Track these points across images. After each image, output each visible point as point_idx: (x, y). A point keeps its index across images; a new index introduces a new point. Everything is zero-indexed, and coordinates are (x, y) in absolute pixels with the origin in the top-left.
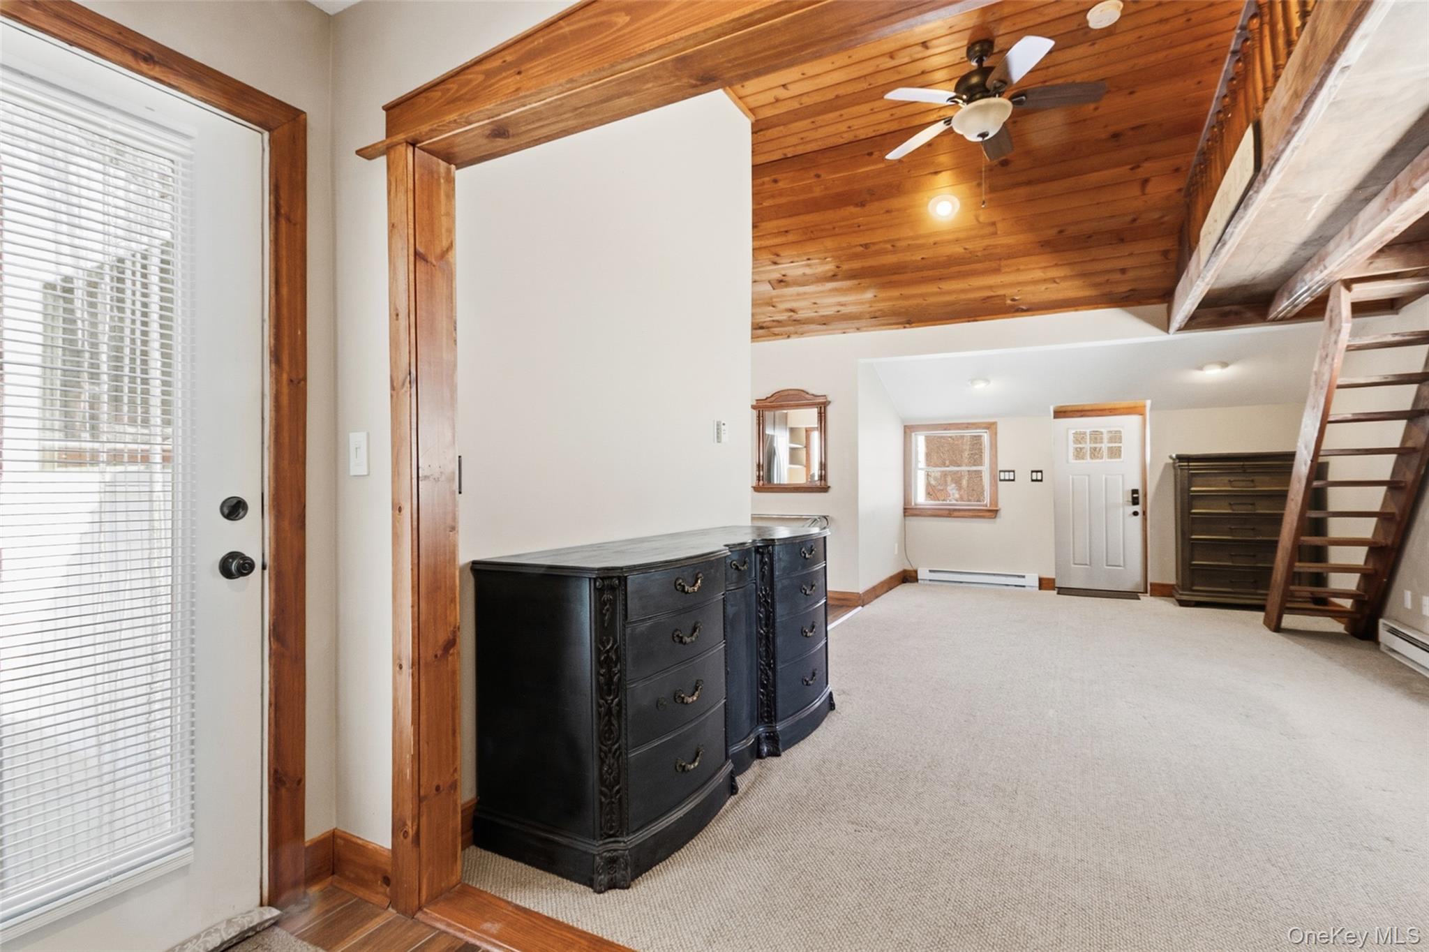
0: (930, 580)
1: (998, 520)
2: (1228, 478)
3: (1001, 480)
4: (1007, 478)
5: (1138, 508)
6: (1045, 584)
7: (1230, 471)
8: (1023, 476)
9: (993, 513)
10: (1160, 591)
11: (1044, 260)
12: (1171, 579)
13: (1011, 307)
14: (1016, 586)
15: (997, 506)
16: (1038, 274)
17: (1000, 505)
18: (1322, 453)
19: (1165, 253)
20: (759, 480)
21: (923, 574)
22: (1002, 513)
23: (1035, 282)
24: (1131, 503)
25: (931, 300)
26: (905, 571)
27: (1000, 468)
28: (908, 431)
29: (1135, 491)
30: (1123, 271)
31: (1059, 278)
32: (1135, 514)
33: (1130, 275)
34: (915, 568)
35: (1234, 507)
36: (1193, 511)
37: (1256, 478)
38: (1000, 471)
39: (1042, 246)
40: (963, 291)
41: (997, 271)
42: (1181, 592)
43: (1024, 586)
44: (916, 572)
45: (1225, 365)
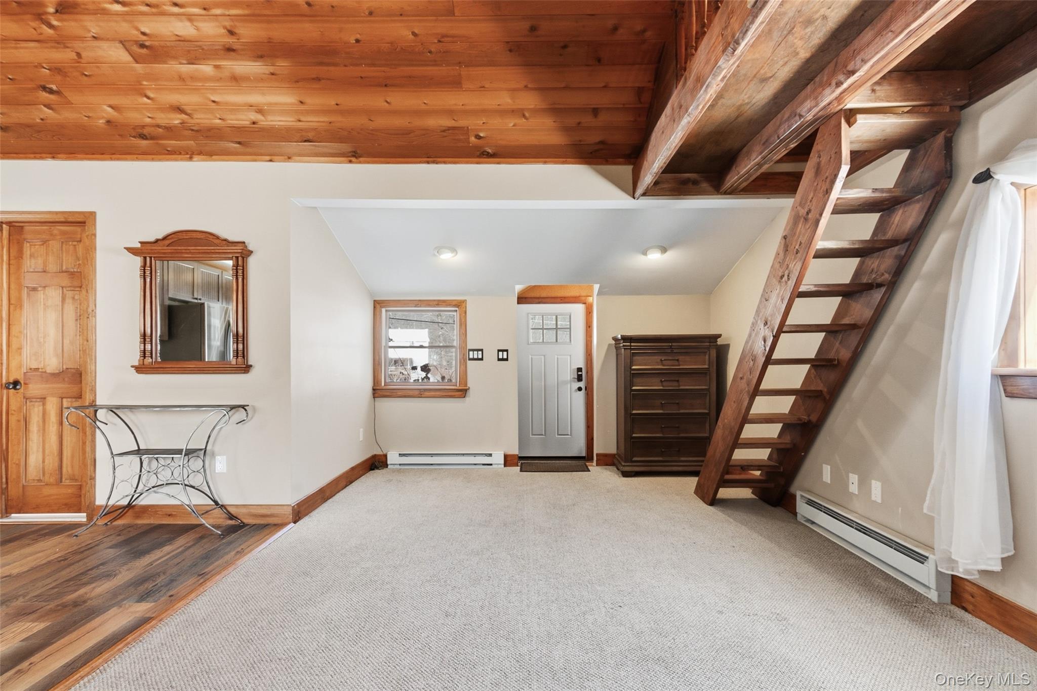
0: (400, 465)
1: (467, 399)
2: (660, 358)
3: (470, 359)
4: (476, 357)
5: (582, 384)
6: (509, 461)
7: (661, 352)
8: (490, 355)
9: (462, 392)
10: (606, 460)
11: (514, 76)
12: (613, 450)
13: (476, 147)
14: (483, 464)
15: (466, 385)
16: (505, 100)
17: (470, 384)
18: (784, 329)
19: (640, 91)
20: (145, 357)
21: (393, 458)
22: (471, 393)
23: (503, 112)
24: (576, 380)
25: (381, 122)
26: (374, 456)
27: (469, 347)
28: (378, 306)
29: (579, 370)
30: (595, 112)
31: (528, 110)
32: (580, 389)
33: (603, 118)
34: (385, 453)
35: (664, 384)
36: (634, 388)
37: (681, 358)
38: (470, 350)
39: (510, 51)
40: (418, 113)
41: (455, 83)
42: (623, 464)
43: (491, 465)
44: (386, 456)
45: (664, 250)
